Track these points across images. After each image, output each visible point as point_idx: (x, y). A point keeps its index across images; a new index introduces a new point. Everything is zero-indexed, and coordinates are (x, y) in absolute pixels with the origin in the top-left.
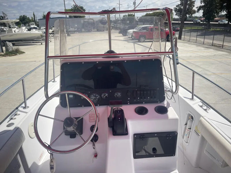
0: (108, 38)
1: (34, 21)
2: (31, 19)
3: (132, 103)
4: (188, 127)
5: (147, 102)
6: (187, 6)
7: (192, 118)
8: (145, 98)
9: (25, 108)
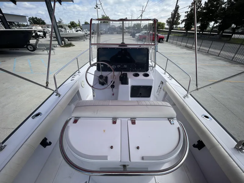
0: (122, 38)
1: (79, 26)
2: (77, 24)
3: (132, 71)
4: (160, 87)
5: (139, 71)
6: (175, 19)
7: (163, 83)
8: (138, 69)
9: (79, 73)
